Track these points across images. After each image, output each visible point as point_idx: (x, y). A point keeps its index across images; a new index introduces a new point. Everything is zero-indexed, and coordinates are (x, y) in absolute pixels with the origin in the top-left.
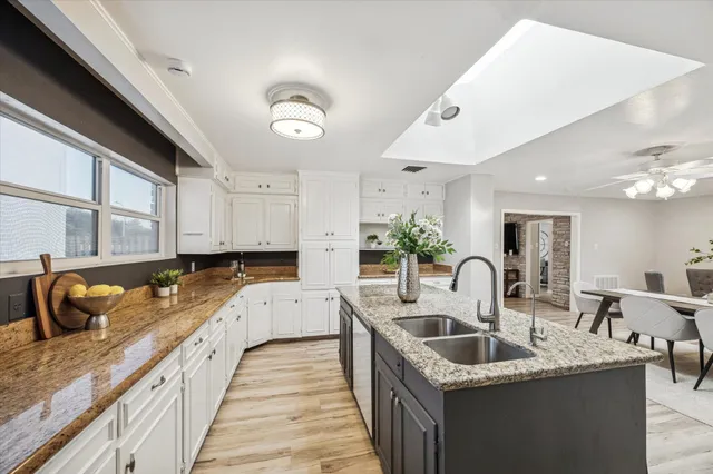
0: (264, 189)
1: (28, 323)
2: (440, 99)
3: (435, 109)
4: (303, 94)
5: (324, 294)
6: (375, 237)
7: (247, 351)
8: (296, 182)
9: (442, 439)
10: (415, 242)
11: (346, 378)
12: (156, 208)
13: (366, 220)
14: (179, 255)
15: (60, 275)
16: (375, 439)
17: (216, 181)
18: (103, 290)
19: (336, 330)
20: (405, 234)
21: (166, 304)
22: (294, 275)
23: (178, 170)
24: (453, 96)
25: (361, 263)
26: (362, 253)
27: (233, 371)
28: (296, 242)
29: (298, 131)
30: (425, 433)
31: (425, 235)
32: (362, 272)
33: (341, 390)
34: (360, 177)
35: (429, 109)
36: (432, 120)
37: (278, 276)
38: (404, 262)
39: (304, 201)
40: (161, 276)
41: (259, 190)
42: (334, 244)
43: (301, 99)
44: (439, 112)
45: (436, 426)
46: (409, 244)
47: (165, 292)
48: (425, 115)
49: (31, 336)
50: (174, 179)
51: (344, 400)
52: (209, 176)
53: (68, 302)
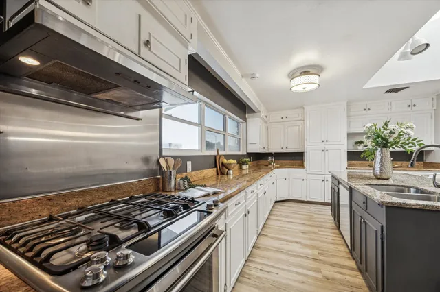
0: (285, 119)
1: (215, 169)
2: (411, 41)
3: (406, 48)
4: (308, 70)
5: (322, 177)
6: (361, 142)
7: (276, 202)
8: (303, 113)
9: (385, 232)
10: (387, 140)
11: (335, 224)
12: (238, 133)
13: (353, 131)
14: (248, 153)
15: (221, 155)
16: (352, 250)
17: (262, 119)
18: (231, 161)
19: (329, 199)
20: (378, 137)
21: (244, 172)
22: (302, 165)
23: (247, 116)
24: (421, 37)
25: (348, 160)
26: (349, 153)
27: (266, 216)
28: (303, 147)
29: (304, 88)
30: (376, 231)
31: (395, 136)
32: (349, 165)
33: (333, 229)
34: (347, 103)
35: (401, 50)
36: (404, 57)
37: (292, 166)
38: (378, 154)
39: (308, 123)
40: (243, 160)
41: (282, 120)
42: (328, 147)
43: (306, 73)
44: (409, 50)
45: (382, 227)
46: (383, 142)
47: (244, 167)
48: (397, 55)
49: (216, 174)
50: (245, 119)
51: (334, 233)
52: (260, 117)
53: (223, 164)
